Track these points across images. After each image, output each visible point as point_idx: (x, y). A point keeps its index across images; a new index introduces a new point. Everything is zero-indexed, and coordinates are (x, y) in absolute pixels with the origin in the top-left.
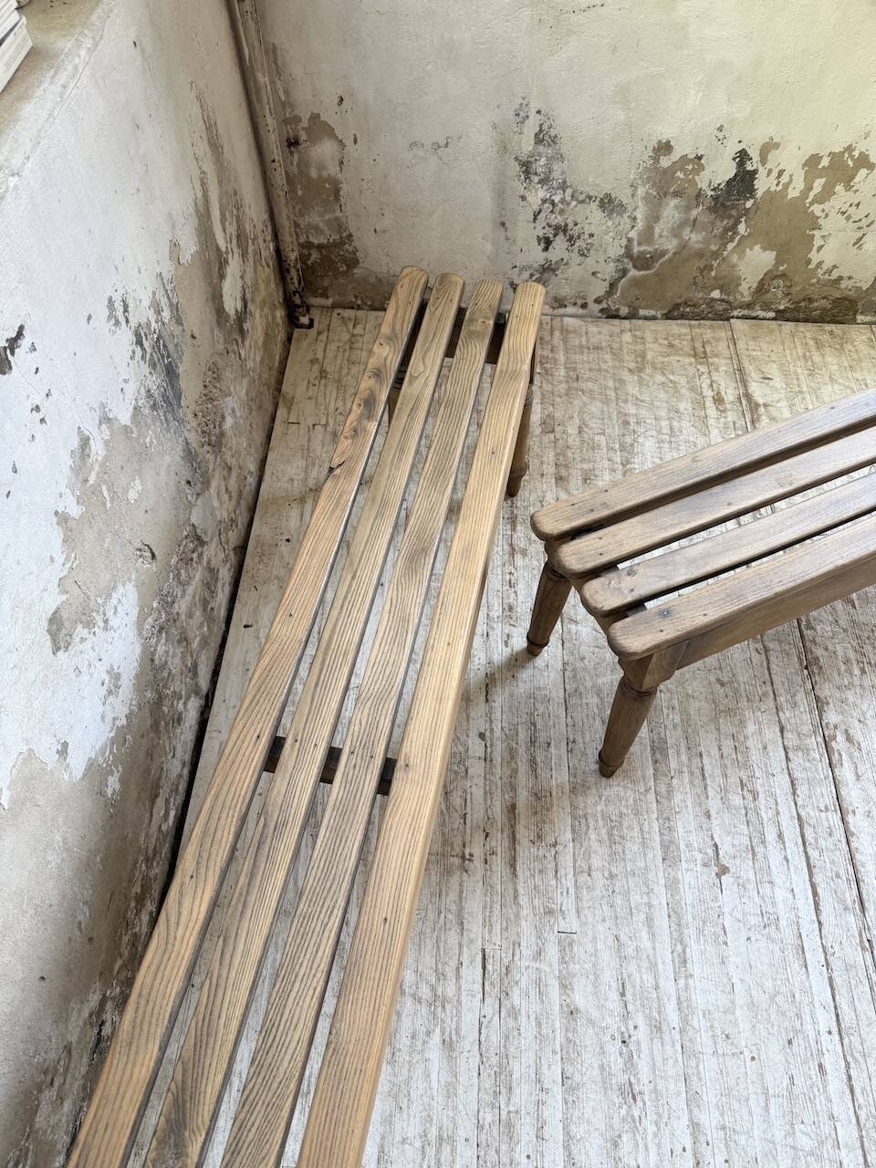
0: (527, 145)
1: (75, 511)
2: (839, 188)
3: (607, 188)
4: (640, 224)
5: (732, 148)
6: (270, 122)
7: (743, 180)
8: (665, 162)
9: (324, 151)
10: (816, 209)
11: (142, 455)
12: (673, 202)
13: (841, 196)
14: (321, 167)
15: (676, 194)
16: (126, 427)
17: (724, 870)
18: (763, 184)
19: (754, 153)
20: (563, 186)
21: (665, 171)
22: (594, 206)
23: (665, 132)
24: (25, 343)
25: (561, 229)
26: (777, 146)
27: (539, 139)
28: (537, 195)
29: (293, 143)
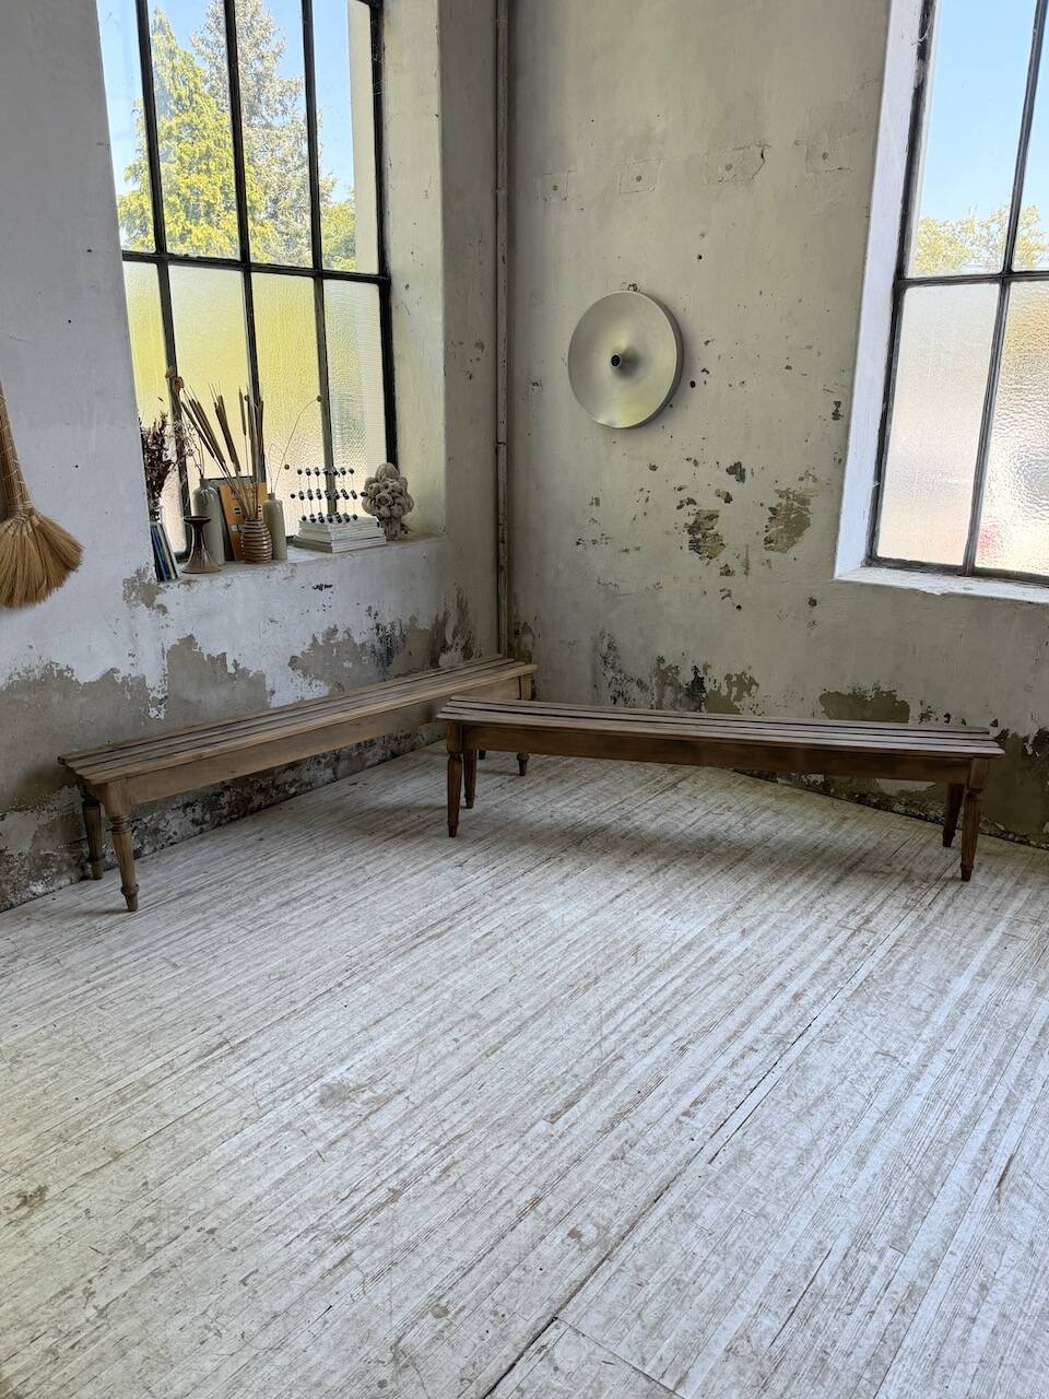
0: (605, 650)
1: (320, 640)
2: (745, 694)
3: (638, 675)
4: (656, 698)
5: (690, 665)
6: (504, 619)
7: (698, 683)
8: (663, 667)
9: (527, 638)
10: (736, 703)
11: (357, 660)
12: (670, 688)
13: (747, 701)
14: (526, 646)
15: (670, 684)
16: (355, 644)
17: (460, 866)
18: (708, 686)
19: (700, 668)
20: (620, 672)
21: (663, 671)
22: (635, 683)
23: (662, 653)
24: (331, 589)
25: (621, 694)
26: (710, 666)
27: (609, 648)
28: (610, 674)
29: (517, 633)
